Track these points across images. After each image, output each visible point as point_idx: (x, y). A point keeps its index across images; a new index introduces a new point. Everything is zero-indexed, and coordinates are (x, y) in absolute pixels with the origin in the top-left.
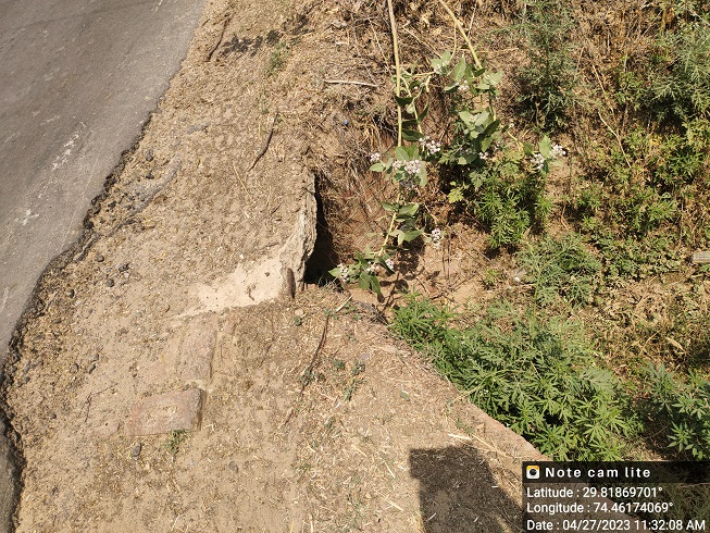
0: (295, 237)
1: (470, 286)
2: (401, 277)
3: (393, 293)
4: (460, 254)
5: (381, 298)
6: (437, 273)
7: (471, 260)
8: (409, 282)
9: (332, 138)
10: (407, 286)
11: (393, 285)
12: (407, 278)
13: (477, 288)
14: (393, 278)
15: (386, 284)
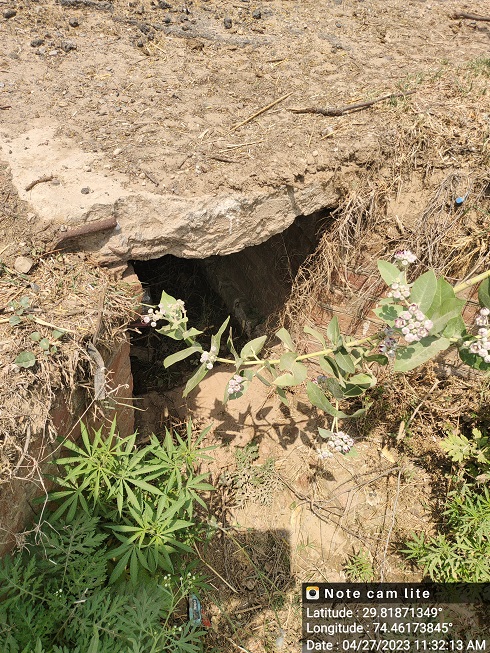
0: (183, 205)
1: (338, 539)
2: (301, 427)
3: (276, 426)
4: (378, 500)
5: (262, 414)
6: (329, 476)
7: (378, 521)
8: (299, 441)
9: (422, 199)
10: (292, 442)
11: (288, 421)
12: (304, 436)
13: (340, 551)
14: (297, 416)
15: (285, 411)
